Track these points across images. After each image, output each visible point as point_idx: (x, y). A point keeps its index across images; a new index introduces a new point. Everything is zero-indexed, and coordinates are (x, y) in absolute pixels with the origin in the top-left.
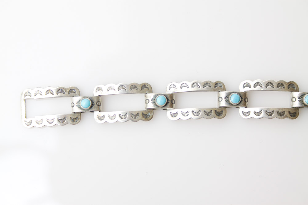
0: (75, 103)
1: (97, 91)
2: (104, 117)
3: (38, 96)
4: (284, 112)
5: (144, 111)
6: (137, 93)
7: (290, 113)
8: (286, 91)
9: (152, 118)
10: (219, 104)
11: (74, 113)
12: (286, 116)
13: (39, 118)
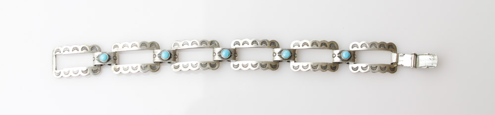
0: (96, 57)
1: (114, 48)
2: (119, 69)
3: (66, 52)
4: (266, 64)
5: (152, 64)
6: (147, 49)
7: (271, 65)
8: (269, 47)
9: (158, 70)
10: (214, 58)
11: (95, 65)
12: (268, 68)
13: (66, 70)
